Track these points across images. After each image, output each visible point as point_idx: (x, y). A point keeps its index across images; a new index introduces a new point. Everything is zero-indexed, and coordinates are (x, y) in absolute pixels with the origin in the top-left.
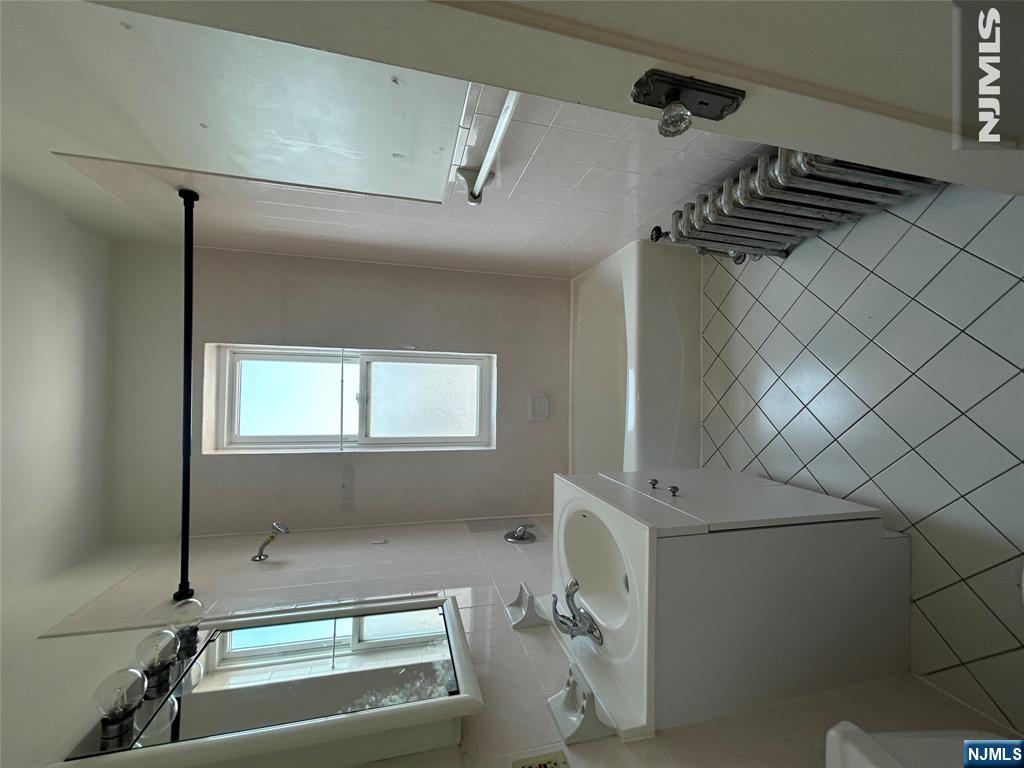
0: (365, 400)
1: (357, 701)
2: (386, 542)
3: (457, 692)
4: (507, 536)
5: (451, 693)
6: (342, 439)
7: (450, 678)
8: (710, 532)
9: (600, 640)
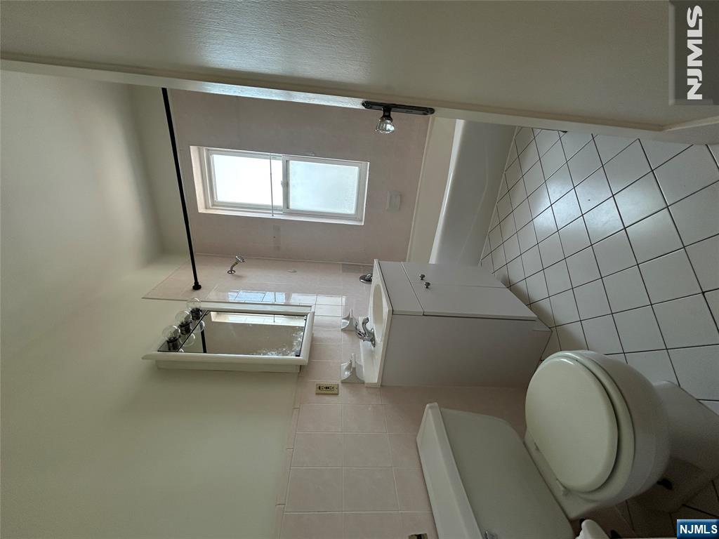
0: (286, 185)
1: (260, 351)
2: (295, 272)
3: (299, 356)
4: (361, 278)
5: (297, 356)
6: (273, 208)
7: (298, 349)
8: (424, 315)
9: (374, 345)
